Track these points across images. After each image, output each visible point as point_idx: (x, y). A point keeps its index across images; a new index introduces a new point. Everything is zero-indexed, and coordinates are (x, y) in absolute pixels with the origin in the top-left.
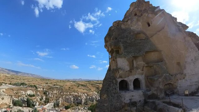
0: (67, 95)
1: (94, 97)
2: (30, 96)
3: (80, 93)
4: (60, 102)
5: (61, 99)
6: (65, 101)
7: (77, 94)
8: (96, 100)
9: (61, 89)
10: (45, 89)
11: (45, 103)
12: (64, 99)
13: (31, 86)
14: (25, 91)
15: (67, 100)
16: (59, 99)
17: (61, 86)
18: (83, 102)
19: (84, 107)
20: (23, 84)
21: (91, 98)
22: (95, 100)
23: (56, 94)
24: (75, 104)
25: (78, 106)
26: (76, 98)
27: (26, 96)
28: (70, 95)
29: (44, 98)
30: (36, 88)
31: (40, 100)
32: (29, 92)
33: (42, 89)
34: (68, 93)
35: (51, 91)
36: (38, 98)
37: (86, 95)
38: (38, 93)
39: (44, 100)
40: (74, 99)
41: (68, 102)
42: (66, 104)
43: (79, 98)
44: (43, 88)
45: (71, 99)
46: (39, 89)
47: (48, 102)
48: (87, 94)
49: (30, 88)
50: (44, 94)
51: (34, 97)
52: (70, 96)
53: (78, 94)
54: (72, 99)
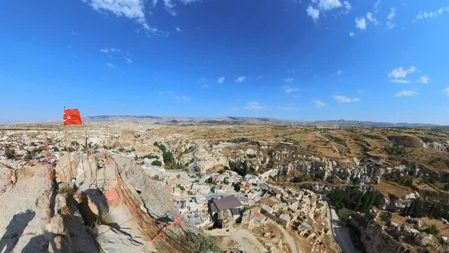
0: (302, 160)
1: (349, 171)
2: (250, 156)
3: (324, 159)
4: (289, 169)
5: (290, 165)
6: (297, 169)
7: (319, 159)
8: (351, 178)
9: (294, 150)
10: (270, 147)
11: (268, 167)
12: (296, 165)
13: (253, 143)
14: (245, 149)
15: (300, 168)
16: (287, 165)
17: (297, 143)
18: (326, 177)
19: (325, 186)
20: (243, 140)
21: (342, 171)
22: (348, 178)
23: (286, 155)
24: (312, 176)
25: (315, 181)
26: (316, 166)
27: (245, 157)
28: (307, 160)
29: (268, 160)
30: (259, 146)
31: (262, 162)
32: (250, 151)
33: (267, 147)
34: (305, 156)
35: (279, 150)
36: (260, 160)
37: (335, 163)
38: (261, 153)
39: (267, 163)
40: (312, 168)
41: (301, 171)
42: (298, 174)
43: (321, 168)
44: (269, 146)
45: (306, 166)
46: (263, 147)
47: (271, 167)
48: (337, 162)
49: (251, 146)
50: (269, 154)
51: (255, 159)
52: (307, 163)
53: (321, 159)
54: (309, 167)
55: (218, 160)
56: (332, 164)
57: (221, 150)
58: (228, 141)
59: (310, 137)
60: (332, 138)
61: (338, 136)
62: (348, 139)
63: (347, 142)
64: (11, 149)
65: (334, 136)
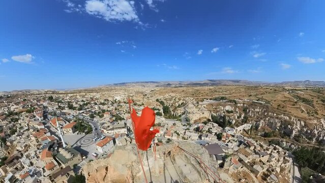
0: (272, 117)
1: (316, 132)
2: (228, 112)
3: (293, 118)
4: (261, 125)
5: (262, 121)
6: (268, 125)
7: (288, 118)
8: (317, 140)
9: (266, 108)
10: (245, 105)
11: (242, 122)
12: (267, 122)
13: (231, 101)
14: (224, 106)
15: (270, 125)
16: (259, 121)
17: (269, 102)
18: (293, 135)
19: (292, 144)
20: (222, 98)
21: (309, 131)
22: (314, 139)
23: (258, 112)
24: (280, 133)
25: (283, 138)
26: (285, 124)
27: (224, 112)
28: (277, 118)
29: (243, 116)
30: (236, 103)
31: (238, 117)
32: (228, 108)
33: (242, 105)
34: (275, 115)
35: (253, 108)
36: (236, 115)
37: (303, 123)
38: (237, 110)
39: (242, 118)
40: (281, 126)
41: (271, 127)
42: (268, 130)
43: (289, 126)
44: (244, 104)
45: (276, 124)
46: (239, 105)
47: (246, 122)
48: (305, 122)
49: (229, 103)
50: (244, 111)
51: (231, 114)
52: (277, 120)
53: (290, 118)
54: (279, 125)
55: (203, 113)
56: (300, 123)
57: (205, 106)
58: (211, 99)
59: (279, 97)
60: (300, 98)
61: (306, 96)
62: (315, 100)
63: (315, 103)
64: (71, 104)
65: (302, 97)
